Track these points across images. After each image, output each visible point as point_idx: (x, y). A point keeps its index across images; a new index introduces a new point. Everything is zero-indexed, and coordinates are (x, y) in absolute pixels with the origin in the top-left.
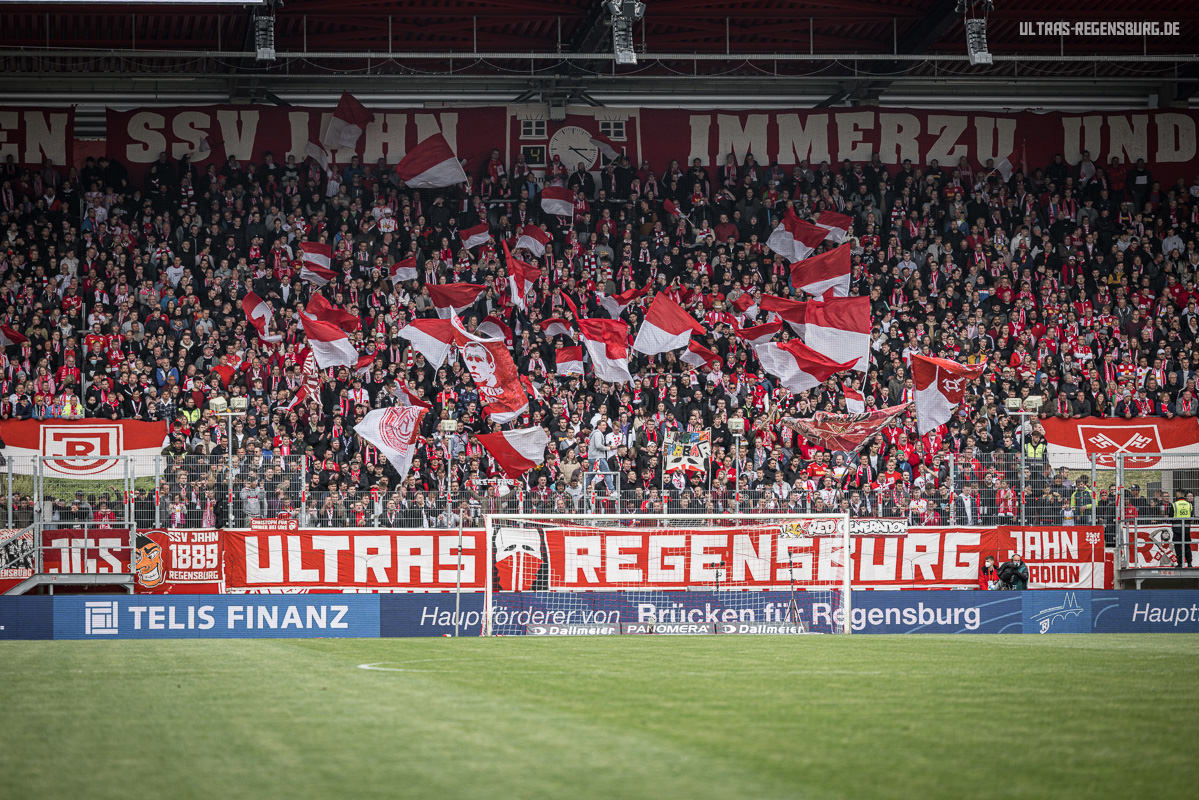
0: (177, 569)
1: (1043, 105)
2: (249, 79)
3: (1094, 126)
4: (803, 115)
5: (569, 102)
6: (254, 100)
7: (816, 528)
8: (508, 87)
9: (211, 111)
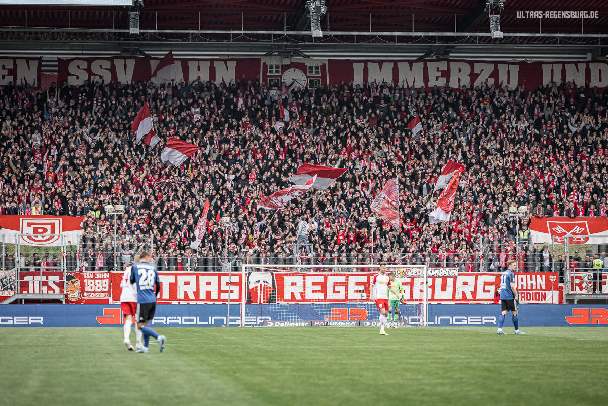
0: (88, 292)
1: (533, 58)
2: (129, 44)
3: (558, 69)
4: (411, 63)
5: (292, 56)
6: (133, 54)
7: (412, 272)
8: (262, 48)
9: (111, 60)
